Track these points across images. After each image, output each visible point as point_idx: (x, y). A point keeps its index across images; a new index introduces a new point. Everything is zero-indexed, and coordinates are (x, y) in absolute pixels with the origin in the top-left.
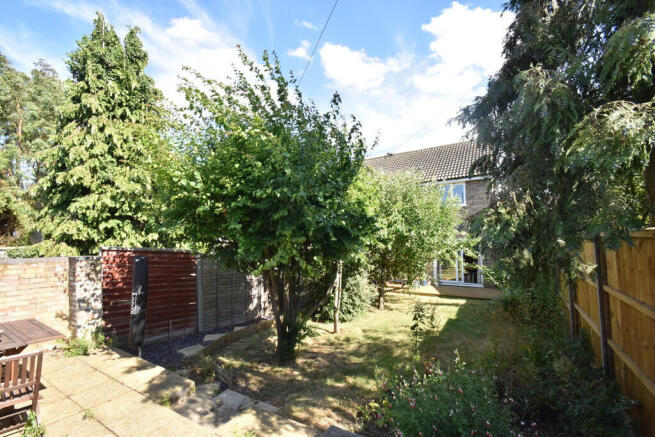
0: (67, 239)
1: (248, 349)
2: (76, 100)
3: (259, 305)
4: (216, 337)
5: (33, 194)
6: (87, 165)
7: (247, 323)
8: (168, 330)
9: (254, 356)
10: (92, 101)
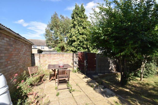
0: (72, 51)
1: (110, 79)
2: (73, 23)
3: (112, 68)
4: (101, 74)
5: (67, 43)
6: (75, 36)
7: (109, 73)
8: (90, 71)
9: (112, 81)
10: (75, 23)
